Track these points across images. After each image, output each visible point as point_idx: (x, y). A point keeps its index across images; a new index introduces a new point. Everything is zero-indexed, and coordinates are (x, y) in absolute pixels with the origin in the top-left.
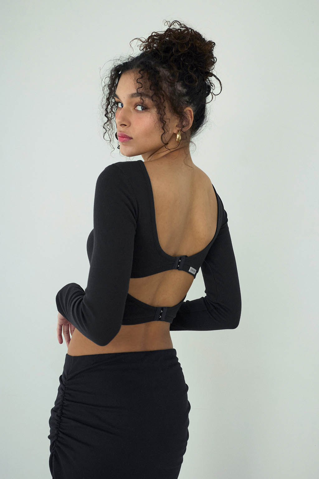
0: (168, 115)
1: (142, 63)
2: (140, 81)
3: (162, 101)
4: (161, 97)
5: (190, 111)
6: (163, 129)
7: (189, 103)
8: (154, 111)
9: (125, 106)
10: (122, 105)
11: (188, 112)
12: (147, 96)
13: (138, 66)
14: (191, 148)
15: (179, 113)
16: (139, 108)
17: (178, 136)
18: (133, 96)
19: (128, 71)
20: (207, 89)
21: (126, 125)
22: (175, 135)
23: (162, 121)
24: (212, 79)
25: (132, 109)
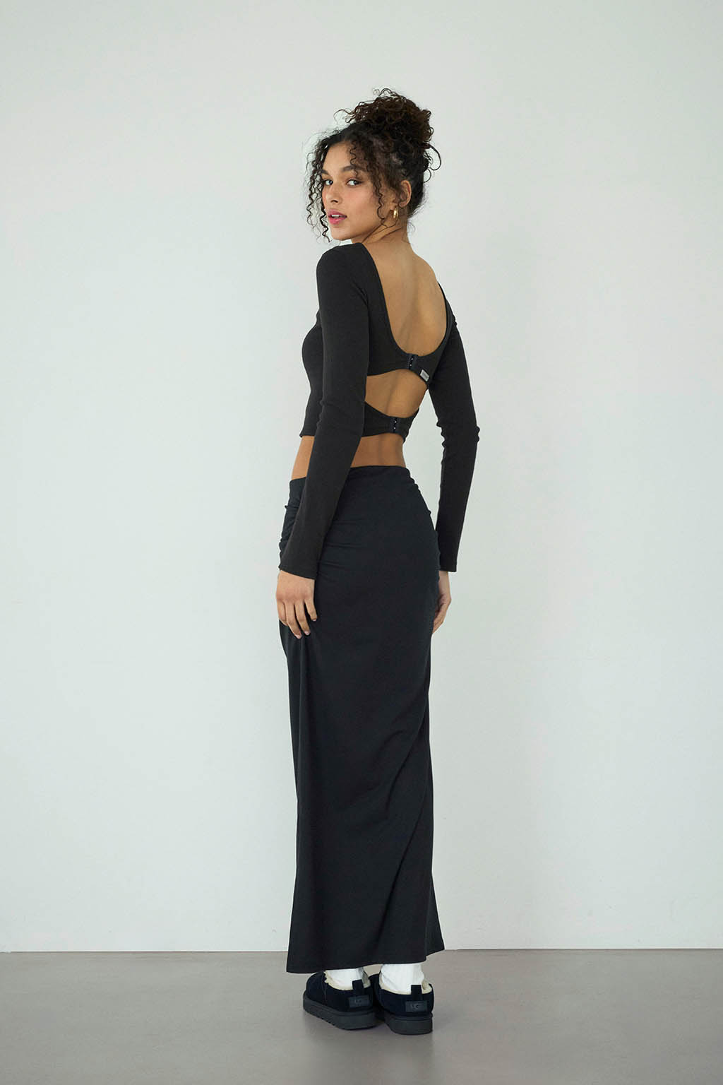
0: (384, 186)
1: (354, 133)
2: (353, 152)
3: (378, 172)
4: (377, 168)
5: (407, 184)
6: (379, 203)
7: (406, 176)
8: (369, 184)
9: (335, 181)
10: (331, 183)
11: (405, 185)
12: (361, 168)
13: (349, 138)
14: (410, 230)
15: (395, 187)
16: (352, 183)
17: (395, 212)
18: (345, 169)
19: (338, 144)
20: (424, 164)
21: (337, 202)
22: (392, 211)
23: (377, 193)
24: (430, 151)
25: (343, 184)
